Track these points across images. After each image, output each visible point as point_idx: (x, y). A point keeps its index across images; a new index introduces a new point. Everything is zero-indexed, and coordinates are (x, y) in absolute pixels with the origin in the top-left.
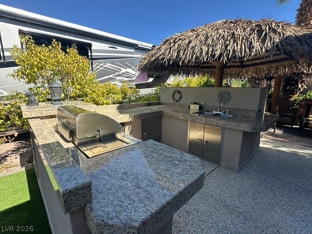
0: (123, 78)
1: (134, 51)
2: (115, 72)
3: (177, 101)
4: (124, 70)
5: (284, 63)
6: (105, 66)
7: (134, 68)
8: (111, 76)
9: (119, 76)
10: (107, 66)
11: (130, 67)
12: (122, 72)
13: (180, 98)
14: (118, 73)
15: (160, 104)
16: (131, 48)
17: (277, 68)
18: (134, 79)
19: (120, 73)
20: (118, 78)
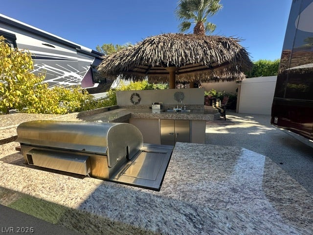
0: (67, 83)
1: (76, 53)
2: (55, 76)
3: (137, 103)
4: (67, 74)
5: (205, 71)
6: (40, 67)
7: (78, 71)
8: (51, 81)
9: (61, 80)
10: (43, 67)
11: (74, 71)
12: (65, 76)
13: (139, 100)
14: (60, 77)
15: (118, 107)
16: (72, 49)
17: (201, 75)
18: (80, 83)
19: (63, 77)
20: (61, 83)
